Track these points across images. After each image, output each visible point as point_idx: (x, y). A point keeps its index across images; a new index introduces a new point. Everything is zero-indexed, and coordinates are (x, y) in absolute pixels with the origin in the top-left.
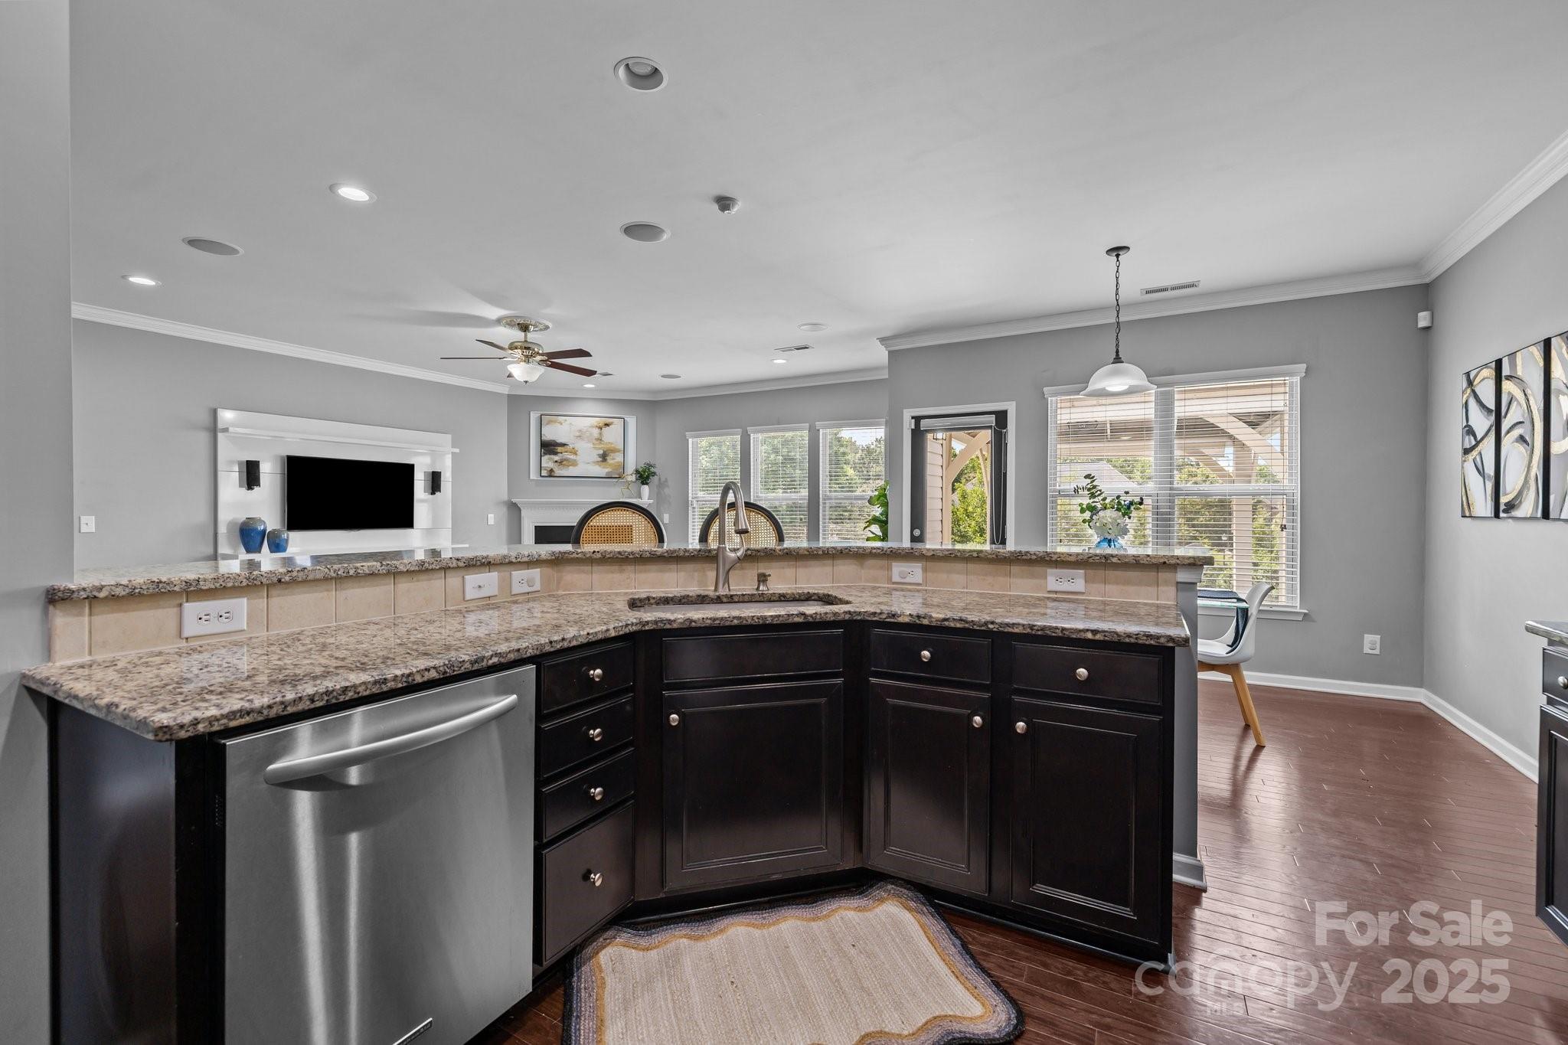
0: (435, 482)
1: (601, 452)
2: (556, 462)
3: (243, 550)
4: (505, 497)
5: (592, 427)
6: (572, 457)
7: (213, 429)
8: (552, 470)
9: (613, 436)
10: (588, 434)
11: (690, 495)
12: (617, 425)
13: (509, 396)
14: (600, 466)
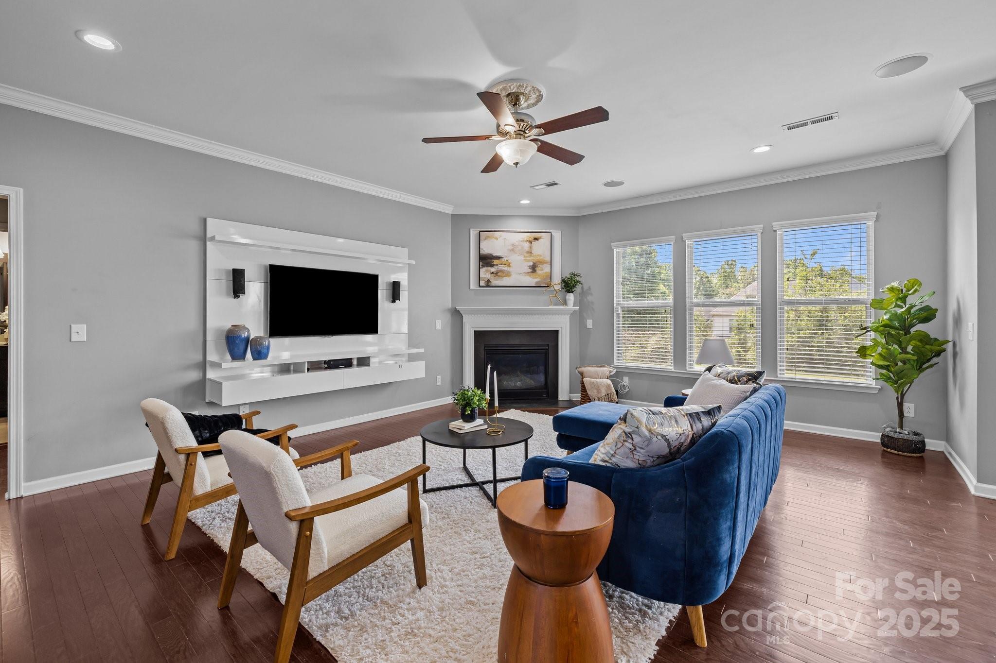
0: (395, 290)
1: (531, 264)
2: (493, 273)
3: (229, 357)
4: (449, 305)
5: (523, 241)
6: (506, 268)
7: (203, 239)
8: (489, 281)
9: (541, 249)
10: (520, 248)
11: (615, 302)
12: (545, 239)
13: (454, 216)
14: (530, 276)
